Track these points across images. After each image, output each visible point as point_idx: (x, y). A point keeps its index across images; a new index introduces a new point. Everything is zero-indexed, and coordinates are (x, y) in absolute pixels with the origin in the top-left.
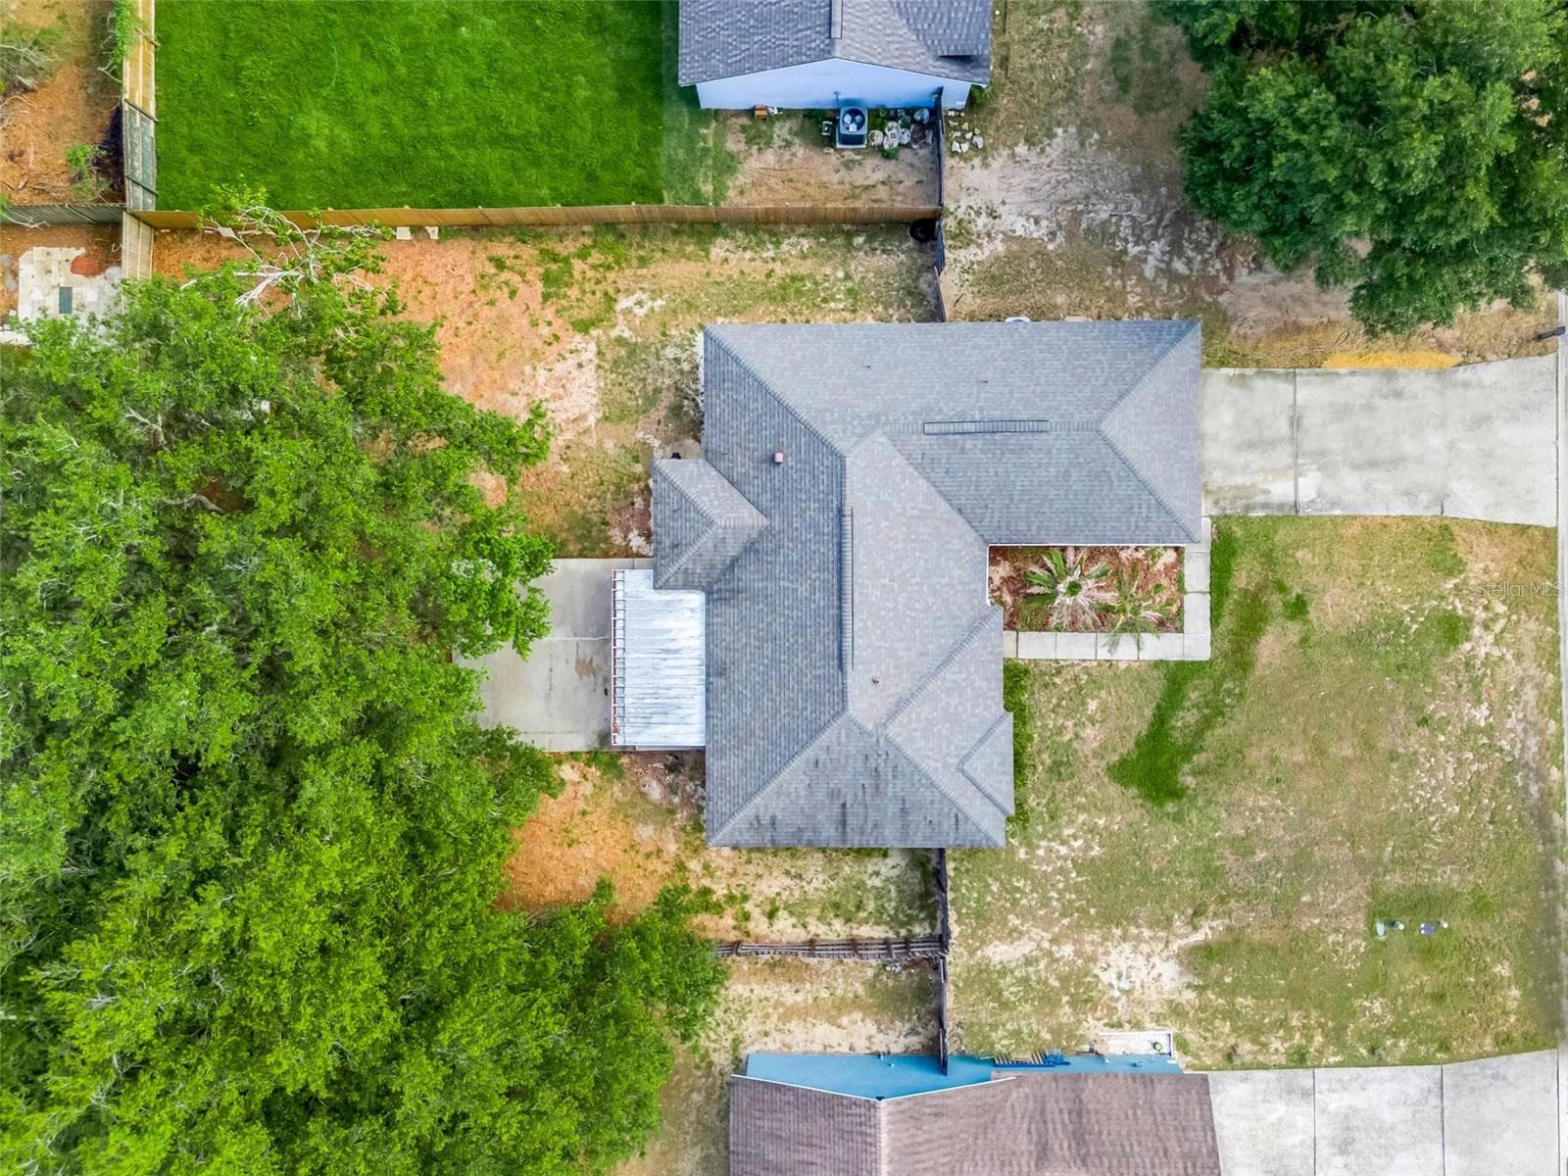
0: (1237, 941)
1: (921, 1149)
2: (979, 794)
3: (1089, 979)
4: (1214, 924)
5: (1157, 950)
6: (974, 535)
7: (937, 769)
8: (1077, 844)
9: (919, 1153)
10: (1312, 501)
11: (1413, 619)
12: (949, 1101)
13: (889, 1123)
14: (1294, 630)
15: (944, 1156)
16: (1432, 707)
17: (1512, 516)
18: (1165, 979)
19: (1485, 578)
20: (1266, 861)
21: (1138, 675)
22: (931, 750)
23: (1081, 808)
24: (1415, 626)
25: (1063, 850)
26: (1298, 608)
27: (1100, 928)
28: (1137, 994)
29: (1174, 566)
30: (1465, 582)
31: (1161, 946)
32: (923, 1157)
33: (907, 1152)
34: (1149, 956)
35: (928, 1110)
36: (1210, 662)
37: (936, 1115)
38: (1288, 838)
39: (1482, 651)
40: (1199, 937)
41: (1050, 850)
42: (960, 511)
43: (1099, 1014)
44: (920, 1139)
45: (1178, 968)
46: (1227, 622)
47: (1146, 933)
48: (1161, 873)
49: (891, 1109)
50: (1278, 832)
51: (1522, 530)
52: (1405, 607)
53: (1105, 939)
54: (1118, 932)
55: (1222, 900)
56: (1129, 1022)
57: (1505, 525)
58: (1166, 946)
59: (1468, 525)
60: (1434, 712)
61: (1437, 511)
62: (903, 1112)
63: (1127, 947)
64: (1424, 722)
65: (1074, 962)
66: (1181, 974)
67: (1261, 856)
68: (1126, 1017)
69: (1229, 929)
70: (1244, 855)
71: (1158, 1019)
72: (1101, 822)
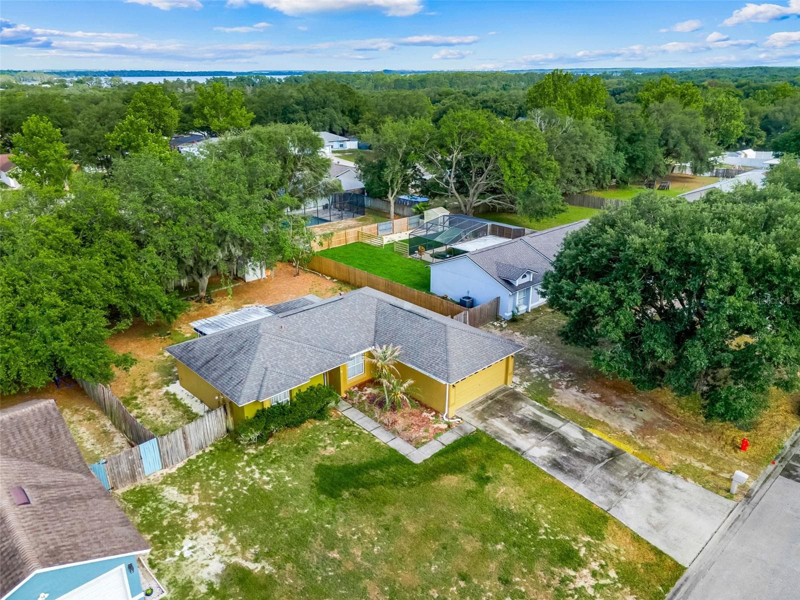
0: (265, 587)
1: (24, 433)
2: (260, 382)
3: (179, 536)
4: (267, 567)
5: (226, 553)
6: (373, 339)
7: (260, 359)
8: (265, 478)
9: (20, 432)
10: (535, 457)
11: (546, 534)
12: (63, 437)
13: (39, 409)
14: (472, 485)
15: (21, 449)
16: (517, 579)
17: (656, 542)
18: (206, 570)
19: (614, 554)
20: (334, 560)
21: (378, 448)
22: (268, 354)
23: (288, 468)
24: (544, 537)
25: (257, 476)
26: (483, 480)
27: (220, 519)
28: (184, 563)
29: (441, 430)
30: (597, 545)
31: (230, 553)
32: (18, 437)
33: (20, 426)
34: (218, 552)
35: (53, 427)
36: (416, 466)
37: (51, 433)
38: (359, 559)
39: (579, 583)
40: (251, 566)
41: (252, 471)
42: (376, 332)
43: (155, 553)
44: (31, 430)
45: (220, 572)
46: (442, 460)
47: (234, 541)
48: (278, 520)
49: (50, 406)
50: (357, 552)
51: (659, 553)
52: (546, 525)
53: (214, 527)
54: (223, 528)
55: (287, 559)
56: (159, 570)
57: (648, 543)
58: (231, 556)
59: (620, 526)
60: (517, 583)
61: (606, 508)
62: (49, 413)
63: (216, 539)
64: (506, 582)
65: (188, 523)
66: (217, 575)
67: (335, 554)
68: (161, 566)
69: (270, 576)
70: (326, 547)
71: (173, 583)
72: (287, 478)
